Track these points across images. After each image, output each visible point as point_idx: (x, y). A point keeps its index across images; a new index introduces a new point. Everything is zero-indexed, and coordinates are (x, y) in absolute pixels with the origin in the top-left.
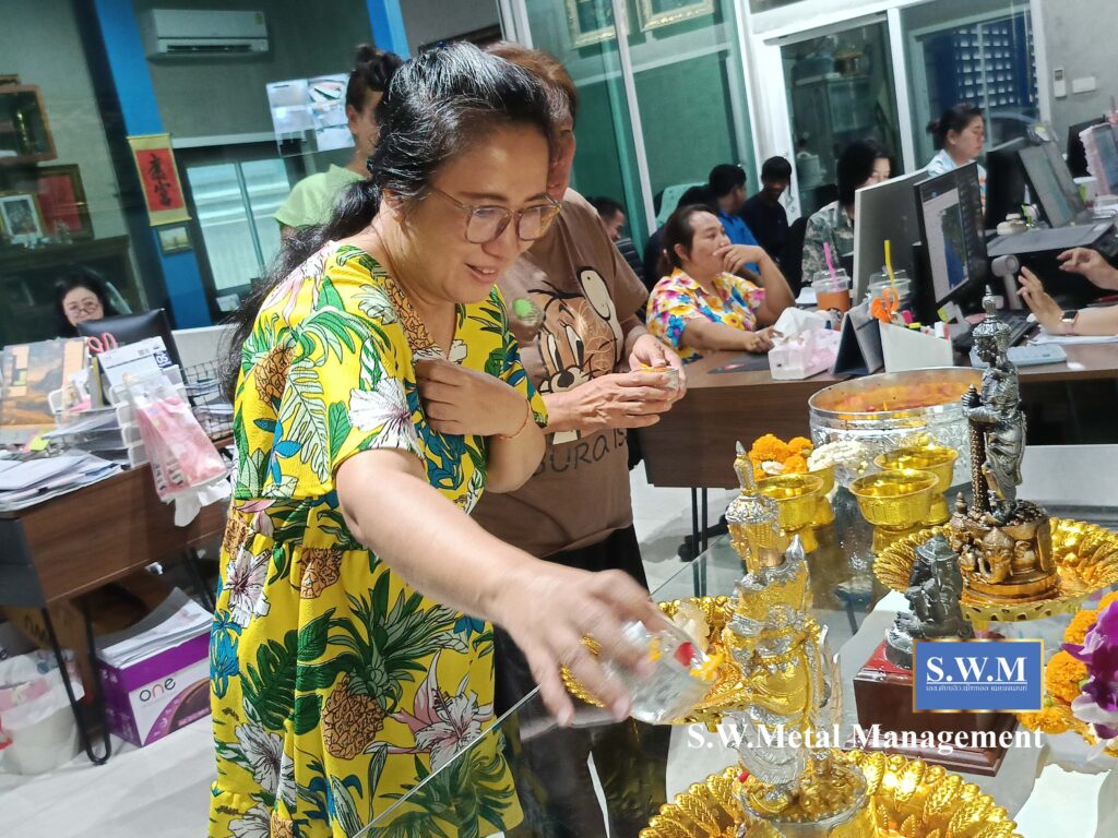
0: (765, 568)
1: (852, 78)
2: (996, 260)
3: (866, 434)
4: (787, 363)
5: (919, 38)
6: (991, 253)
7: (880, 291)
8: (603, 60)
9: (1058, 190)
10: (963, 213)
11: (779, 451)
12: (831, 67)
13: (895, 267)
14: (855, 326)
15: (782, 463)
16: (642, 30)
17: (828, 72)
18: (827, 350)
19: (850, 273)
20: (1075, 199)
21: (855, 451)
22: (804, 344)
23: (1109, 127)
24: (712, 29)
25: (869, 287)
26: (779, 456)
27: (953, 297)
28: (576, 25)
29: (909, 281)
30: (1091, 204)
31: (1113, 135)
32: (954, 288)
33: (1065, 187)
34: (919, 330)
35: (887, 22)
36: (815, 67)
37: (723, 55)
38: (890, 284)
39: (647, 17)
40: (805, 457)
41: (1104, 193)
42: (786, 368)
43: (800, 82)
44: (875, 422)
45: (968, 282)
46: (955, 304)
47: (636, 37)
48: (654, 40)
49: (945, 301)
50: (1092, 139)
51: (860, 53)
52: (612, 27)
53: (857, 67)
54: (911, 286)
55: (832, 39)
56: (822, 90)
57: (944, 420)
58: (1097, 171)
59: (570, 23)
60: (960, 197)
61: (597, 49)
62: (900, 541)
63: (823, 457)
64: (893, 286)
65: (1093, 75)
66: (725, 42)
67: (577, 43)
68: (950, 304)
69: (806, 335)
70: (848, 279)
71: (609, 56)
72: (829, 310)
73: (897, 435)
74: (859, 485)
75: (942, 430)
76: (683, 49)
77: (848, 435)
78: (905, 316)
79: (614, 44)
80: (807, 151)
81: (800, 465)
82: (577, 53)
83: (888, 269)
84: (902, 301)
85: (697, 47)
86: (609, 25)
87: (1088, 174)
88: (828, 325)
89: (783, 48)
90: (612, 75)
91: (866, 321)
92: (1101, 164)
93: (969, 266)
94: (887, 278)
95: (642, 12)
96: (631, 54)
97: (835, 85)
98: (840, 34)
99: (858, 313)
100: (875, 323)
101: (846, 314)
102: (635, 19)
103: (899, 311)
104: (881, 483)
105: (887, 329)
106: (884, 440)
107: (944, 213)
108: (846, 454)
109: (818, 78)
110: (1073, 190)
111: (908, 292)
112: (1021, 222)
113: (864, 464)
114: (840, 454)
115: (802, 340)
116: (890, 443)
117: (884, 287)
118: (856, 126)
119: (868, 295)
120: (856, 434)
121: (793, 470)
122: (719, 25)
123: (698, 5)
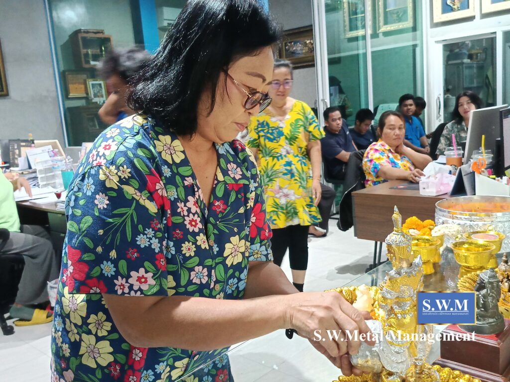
0: (402, 268)
1: (475, 62)
3: (462, 222)
4: (428, 188)
7: (477, 158)
8: (358, 45)
11: (418, 225)
12: (466, 57)
13: (486, 148)
14: (463, 174)
15: (419, 231)
16: (378, 32)
17: (464, 58)
18: (448, 184)
19: (464, 149)
21: (455, 229)
22: (437, 179)
24: (411, 34)
25: (472, 156)
26: (418, 228)
28: (347, 28)
29: (492, 155)
34: (494, 179)
35: (496, 37)
36: (458, 56)
37: (415, 46)
38: (482, 156)
39: (381, 26)
40: (431, 230)
42: (427, 190)
43: (450, 62)
44: (466, 217)
47: (375, 35)
48: (383, 37)
51: (481, 51)
52: (364, 30)
53: (479, 58)
54: (493, 158)
55: (468, 44)
56: (461, 67)
57: (502, 220)
59: (345, 26)
61: (356, 39)
62: (473, 273)
63: (439, 231)
64: (484, 157)
66: (416, 40)
67: (347, 36)
69: (439, 176)
70: (462, 152)
71: (361, 43)
72: (451, 165)
73: (477, 225)
74: (456, 245)
75: (500, 225)
76: (396, 42)
77: (453, 222)
78: (488, 171)
79: (364, 37)
80: (450, 94)
81: (428, 233)
82: (346, 40)
83: (483, 149)
84: (487, 164)
85: (404, 41)
86: (362, 29)
88: (450, 172)
89: (444, 45)
90: (361, 52)
91: (469, 172)
94: (482, 153)
95: (379, 24)
96: (371, 42)
97: (467, 65)
98: (471, 41)
99: (466, 168)
100: (474, 173)
101: (459, 168)
103: (486, 169)
104: (466, 246)
105: (479, 177)
106: (471, 226)
108: (451, 230)
109: (459, 61)
111: (491, 161)
114: (448, 230)
115: (437, 178)
116: (473, 228)
117: (479, 157)
118: (475, 85)
120: (457, 221)
121: (424, 234)
122: (414, 33)
123: (406, 23)
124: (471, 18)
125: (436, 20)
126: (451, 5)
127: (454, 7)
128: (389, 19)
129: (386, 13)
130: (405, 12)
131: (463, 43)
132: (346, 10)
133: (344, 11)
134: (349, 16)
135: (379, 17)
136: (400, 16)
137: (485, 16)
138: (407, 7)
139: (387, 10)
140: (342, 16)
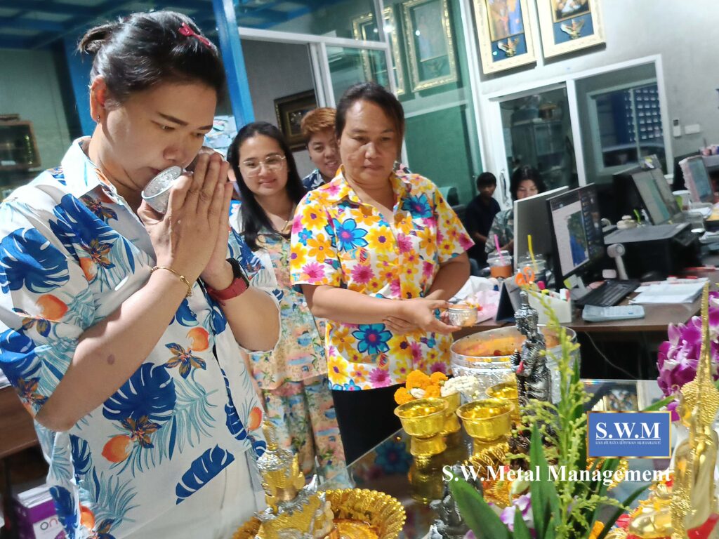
1: (549, 121)
2: (610, 247)
3: (481, 371)
5: (593, 97)
6: (606, 242)
7: (525, 267)
9: (660, 199)
10: (584, 217)
11: (423, 382)
12: (536, 115)
13: (535, 252)
14: (509, 290)
15: (424, 389)
16: (413, 91)
17: (533, 118)
18: (493, 305)
19: (512, 253)
20: (673, 206)
21: (471, 384)
22: (477, 300)
23: (701, 158)
24: (456, 92)
26: (422, 385)
27: (577, 272)
29: (544, 261)
30: (686, 208)
31: (704, 162)
32: (577, 266)
33: (666, 198)
34: (548, 294)
35: (566, 88)
36: (525, 115)
37: (463, 107)
38: (532, 263)
39: (416, 83)
40: (441, 385)
41: (696, 201)
43: (517, 124)
44: (485, 363)
45: (588, 262)
46: (578, 276)
47: (409, 96)
48: (421, 98)
49: (569, 275)
50: (687, 166)
51: (555, 106)
53: (553, 115)
54: (548, 267)
55: (537, 98)
56: (531, 129)
58: (692, 187)
60: (583, 207)
62: (483, 451)
63: (451, 386)
64: (533, 265)
65: (698, 123)
66: (464, 99)
68: (574, 276)
69: (479, 294)
70: (510, 257)
72: (497, 278)
73: (501, 374)
74: (464, 409)
76: (438, 104)
77: (470, 371)
78: (539, 285)
81: (435, 392)
83: (531, 254)
85: (449, 102)
87: (686, 189)
88: (496, 288)
89: (501, 103)
91: (515, 287)
92: (693, 182)
93: (589, 251)
94: (530, 259)
95: (412, 80)
97: (538, 126)
98: (541, 94)
99: (511, 281)
102: (408, 84)
103: (536, 282)
104: (478, 408)
106: (493, 376)
107: (570, 217)
108: (464, 386)
109: (527, 122)
110: (672, 200)
111: (544, 268)
112: (632, 221)
113: (477, 392)
114: (461, 385)
116: (496, 380)
117: (528, 265)
118: (552, 151)
119: (519, 270)
120: (475, 371)
121: (430, 395)
122: (461, 89)
123: (447, 76)
124: (532, 65)
125: (486, 71)
126: (504, 49)
127: (508, 51)
128: (426, 71)
129: (420, 65)
130: (445, 62)
131: (530, 97)
132: (367, 63)
133: (364, 66)
134: (372, 71)
135: (411, 71)
136: (439, 67)
137: (549, 61)
138: (447, 56)
139: (422, 61)
140: (363, 73)
